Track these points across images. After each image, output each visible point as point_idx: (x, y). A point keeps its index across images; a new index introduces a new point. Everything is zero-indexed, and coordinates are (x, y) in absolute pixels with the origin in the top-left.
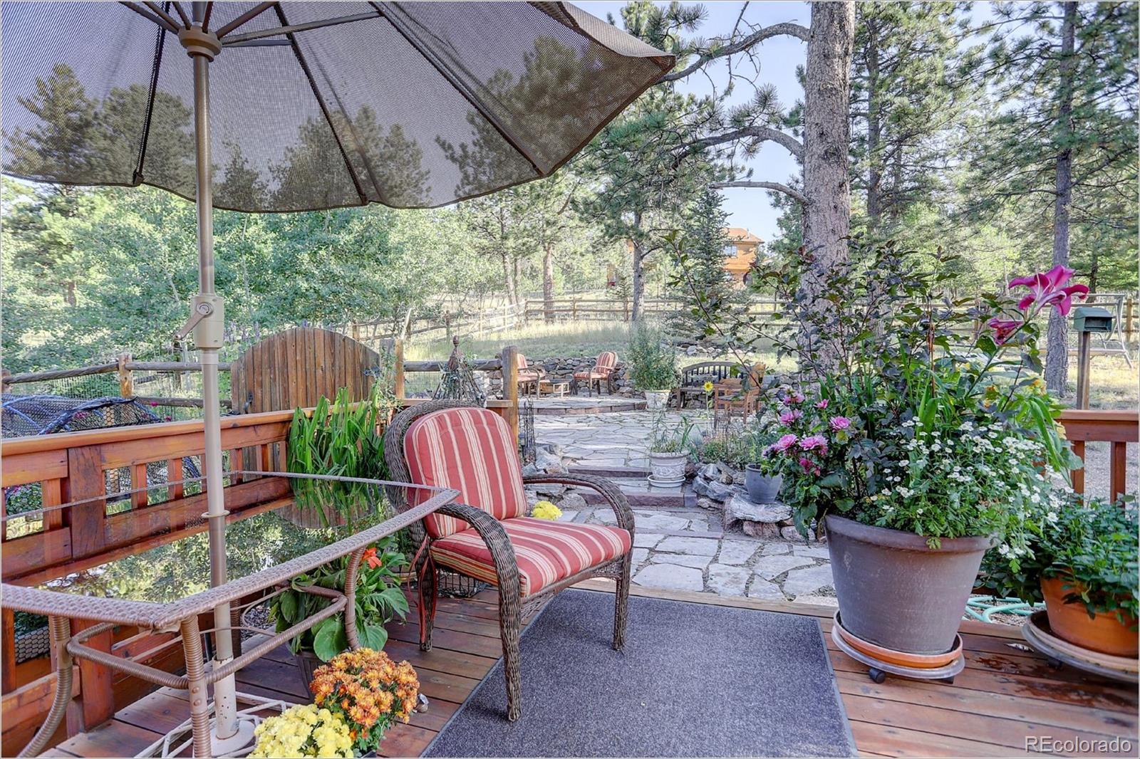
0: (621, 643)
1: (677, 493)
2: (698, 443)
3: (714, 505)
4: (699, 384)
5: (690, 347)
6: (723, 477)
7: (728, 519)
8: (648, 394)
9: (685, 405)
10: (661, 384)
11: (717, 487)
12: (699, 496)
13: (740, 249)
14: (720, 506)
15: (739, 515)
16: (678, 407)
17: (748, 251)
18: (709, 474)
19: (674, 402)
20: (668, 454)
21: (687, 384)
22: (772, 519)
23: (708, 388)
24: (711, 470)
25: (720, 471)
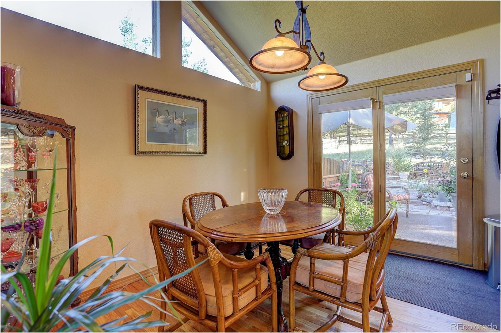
0: (408, 216)
1: (416, 201)
2: (422, 187)
3: (428, 204)
4: (422, 170)
5: (417, 156)
6: (431, 196)
7: (432, 206)
8: (400, 174)
9: (416, 178)
10: (405, 170)
11: (429, 199)
12: (423, 201)
13: (444, 103)
14: (430, 204)
15: (436, 205)
16: (412, 179)
17: (449, 104)
18: (426, 195)
19: (411, 176)
20: (413, 190)
21: (417, 170)
22: (446, 206)
23: (425, 171)
24: (427, 194)
25: (430, 195)
